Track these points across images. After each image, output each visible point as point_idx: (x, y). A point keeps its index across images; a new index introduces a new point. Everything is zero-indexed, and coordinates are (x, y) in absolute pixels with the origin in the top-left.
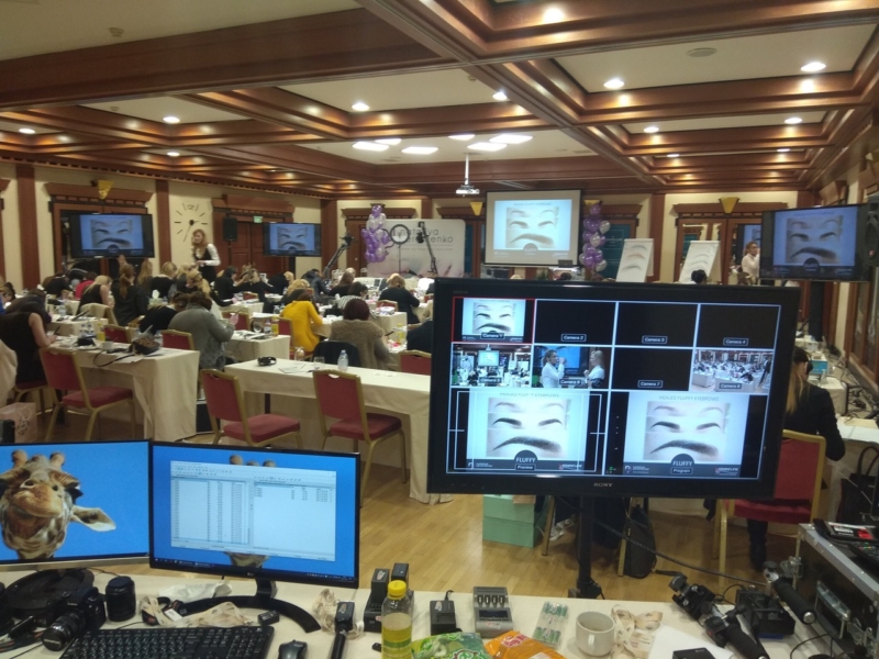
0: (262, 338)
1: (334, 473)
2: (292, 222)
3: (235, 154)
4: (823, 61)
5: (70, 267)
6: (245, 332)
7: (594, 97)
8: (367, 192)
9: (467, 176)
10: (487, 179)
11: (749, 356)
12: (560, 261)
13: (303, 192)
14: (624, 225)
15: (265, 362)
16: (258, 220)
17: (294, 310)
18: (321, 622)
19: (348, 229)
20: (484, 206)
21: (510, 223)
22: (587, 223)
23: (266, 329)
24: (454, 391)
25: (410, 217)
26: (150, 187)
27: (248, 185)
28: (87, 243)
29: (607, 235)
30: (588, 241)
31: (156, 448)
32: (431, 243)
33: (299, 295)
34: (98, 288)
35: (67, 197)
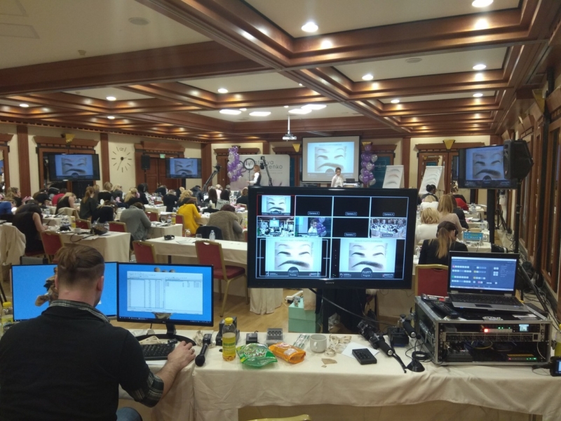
0: (166, 225)
1: (202, 274)
2: (183, 157)
3: (149, 118)
4: (485, 64)
5: (48, 187)
6: (157, 223)
7: (357, 85)
8: (230, 139)
9: (289, 129)
10: (302, 130)
11: (395, 221)
12: (347, 179)
13: (189, 139)
14: (386, 157)
15: (168, 238)
16: (162, 156)
17: (184, 210)
18: (197, 342)
19: (218, 162)
20: (301, 146)
21: (317, 157)
22: (363, 156)
23: (169, 220)
24: (259, 239)
25: (256, 153)
26: (97, 138)
27: (156, 135)
28: (59, 172)
29: (376, 163)
30: (365, 167)
31: (120, 265)
32: (268, 169)
33: (187, 201)
34: (67, 198)
35: (47, 144)
